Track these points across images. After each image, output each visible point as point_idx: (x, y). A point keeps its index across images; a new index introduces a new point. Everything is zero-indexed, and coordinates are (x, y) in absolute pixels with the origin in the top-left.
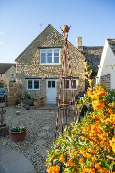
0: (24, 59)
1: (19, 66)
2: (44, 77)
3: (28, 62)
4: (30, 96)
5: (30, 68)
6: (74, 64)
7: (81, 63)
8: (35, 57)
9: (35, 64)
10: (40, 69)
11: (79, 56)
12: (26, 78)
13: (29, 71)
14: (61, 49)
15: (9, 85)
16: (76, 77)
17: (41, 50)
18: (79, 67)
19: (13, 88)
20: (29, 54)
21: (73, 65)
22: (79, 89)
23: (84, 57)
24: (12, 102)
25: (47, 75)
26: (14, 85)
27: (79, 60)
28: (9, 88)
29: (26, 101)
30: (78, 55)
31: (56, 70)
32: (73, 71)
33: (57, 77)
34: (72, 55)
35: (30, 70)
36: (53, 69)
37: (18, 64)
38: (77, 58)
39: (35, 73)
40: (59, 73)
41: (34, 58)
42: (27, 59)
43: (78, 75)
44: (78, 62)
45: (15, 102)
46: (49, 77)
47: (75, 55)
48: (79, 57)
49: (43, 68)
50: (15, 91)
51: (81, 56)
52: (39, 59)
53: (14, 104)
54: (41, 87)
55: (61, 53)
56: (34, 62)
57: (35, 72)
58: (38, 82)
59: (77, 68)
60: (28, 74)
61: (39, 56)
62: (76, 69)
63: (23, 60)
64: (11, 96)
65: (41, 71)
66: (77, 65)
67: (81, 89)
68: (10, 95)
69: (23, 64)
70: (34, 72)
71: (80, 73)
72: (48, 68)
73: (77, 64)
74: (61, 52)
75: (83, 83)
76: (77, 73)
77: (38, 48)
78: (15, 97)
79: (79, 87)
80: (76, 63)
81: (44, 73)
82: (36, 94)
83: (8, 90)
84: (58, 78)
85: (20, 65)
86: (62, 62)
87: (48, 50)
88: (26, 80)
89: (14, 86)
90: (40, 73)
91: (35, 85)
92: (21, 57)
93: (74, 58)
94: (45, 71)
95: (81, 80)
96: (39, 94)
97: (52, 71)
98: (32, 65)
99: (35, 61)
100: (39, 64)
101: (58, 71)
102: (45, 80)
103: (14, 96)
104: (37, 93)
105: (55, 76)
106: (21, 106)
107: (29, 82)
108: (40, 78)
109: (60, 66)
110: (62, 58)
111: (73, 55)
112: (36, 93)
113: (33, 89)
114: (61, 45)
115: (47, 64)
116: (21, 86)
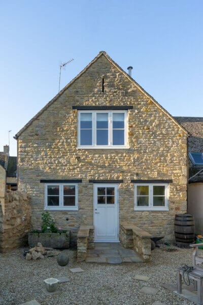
0: (39, 133)
1: (25, 152)
2: (89, 178)
3: (50, 140)
4: (55, 226)
5: (53, 156)
6: (161, 149)
7: (177, 146)
8: (65, 129)
9: (66, 147)
10: (78, 158)
11: (173, 130)
12: (42, 181)
13: (51, 163)
14: (129, 112)
15: (5, 197)
16: (165, 179)
17: (80, 112)
18: (173, 156)
19: (14, 204)
20: (52, 121)
21: (158, 149)
22: (172, 209)
23: (183, 133)
24: (11, 242)
25: (95, 174)
26: (18, 199)
27: (172, 139)
28: (5, 206)
29: (47, 239)
30: (170, 128)
31: (117, 161)
32: (159, 164)
33: (121, 178)
34: (156, 126)
35: (53, 159)
36: (111, 158)
37: (23, 145)
38: (167, 134)
39: (66, 168)
40: (125, 168)
41: (63, 131)
42: (45, 134)
43: (171, 175)
44: (171, 143)
45: (17, 242)
46: (101, 178)
47: (164, 128)
48: (173, 132)
49: (87, 156)
50: (19, 211)
51: (178, 130)
52: (76, 135)
53: (15, 245)
54: (79, 201)
55: (129, 121)
56: (63, 142)
57: (66, 165)
58: (74, 189)
59: (168, 158)
60: (49, 171)
61: (76, 128)
62: (166, 162)
63: (37, 135)
64: (10, 227)
65: (80, 164)
66: (168, 152)
67: (177, 209)
68: (8, 223)
69: (35, 145)
70: (62, 165)
71: (176, 170)
72: (97, 156)
73: (168, 147)
74: (129, 119)
75: (183, 194)
76: (167, 171)
77: (74, 108)
78: (19, 228)
79: (174, 203)
80: (166, 146)
81: (87, 168)
82: (67, 220)
83: (4, 211)
84: (122, 181)
85: (29, 149)
86: (131, 142)
87: (97, 114)
88: (42, 184)
89: (15, 200)
90: (78, 169)
91: (65, 198)
92: (30, 129)
93: (162, 133)
94: (90, 163)
95: (178, 187)
96: (75, 220)
97: (106, 165)
98: (58, 147)
99: (67, 139)
100: (76, 146)
101: (122, 164)
102: (89, 186)
103: (16, 225)
104: (70, 218)
105: (115, 176)
106: (38, 252)
107: (50, 191)
108: (79, 181)
109: (128, 151)
110: (131, 134)
111: (158, 126)
112: (67, 216)
113: (61, 207)
114: (130, 103)
115: (95, 146)
116: (30, 198)
